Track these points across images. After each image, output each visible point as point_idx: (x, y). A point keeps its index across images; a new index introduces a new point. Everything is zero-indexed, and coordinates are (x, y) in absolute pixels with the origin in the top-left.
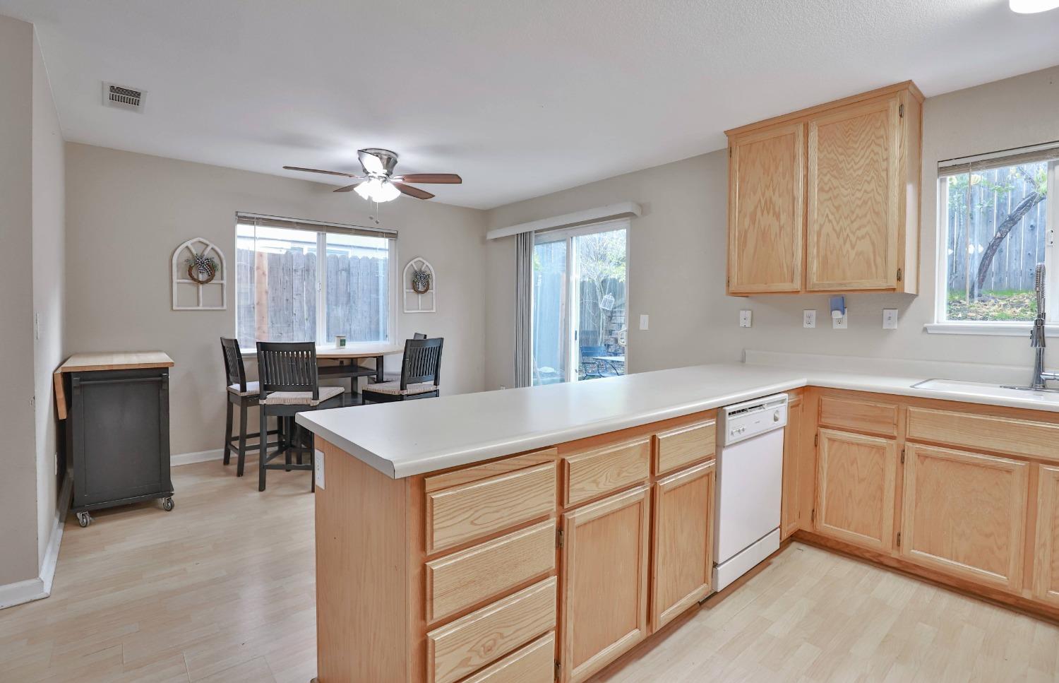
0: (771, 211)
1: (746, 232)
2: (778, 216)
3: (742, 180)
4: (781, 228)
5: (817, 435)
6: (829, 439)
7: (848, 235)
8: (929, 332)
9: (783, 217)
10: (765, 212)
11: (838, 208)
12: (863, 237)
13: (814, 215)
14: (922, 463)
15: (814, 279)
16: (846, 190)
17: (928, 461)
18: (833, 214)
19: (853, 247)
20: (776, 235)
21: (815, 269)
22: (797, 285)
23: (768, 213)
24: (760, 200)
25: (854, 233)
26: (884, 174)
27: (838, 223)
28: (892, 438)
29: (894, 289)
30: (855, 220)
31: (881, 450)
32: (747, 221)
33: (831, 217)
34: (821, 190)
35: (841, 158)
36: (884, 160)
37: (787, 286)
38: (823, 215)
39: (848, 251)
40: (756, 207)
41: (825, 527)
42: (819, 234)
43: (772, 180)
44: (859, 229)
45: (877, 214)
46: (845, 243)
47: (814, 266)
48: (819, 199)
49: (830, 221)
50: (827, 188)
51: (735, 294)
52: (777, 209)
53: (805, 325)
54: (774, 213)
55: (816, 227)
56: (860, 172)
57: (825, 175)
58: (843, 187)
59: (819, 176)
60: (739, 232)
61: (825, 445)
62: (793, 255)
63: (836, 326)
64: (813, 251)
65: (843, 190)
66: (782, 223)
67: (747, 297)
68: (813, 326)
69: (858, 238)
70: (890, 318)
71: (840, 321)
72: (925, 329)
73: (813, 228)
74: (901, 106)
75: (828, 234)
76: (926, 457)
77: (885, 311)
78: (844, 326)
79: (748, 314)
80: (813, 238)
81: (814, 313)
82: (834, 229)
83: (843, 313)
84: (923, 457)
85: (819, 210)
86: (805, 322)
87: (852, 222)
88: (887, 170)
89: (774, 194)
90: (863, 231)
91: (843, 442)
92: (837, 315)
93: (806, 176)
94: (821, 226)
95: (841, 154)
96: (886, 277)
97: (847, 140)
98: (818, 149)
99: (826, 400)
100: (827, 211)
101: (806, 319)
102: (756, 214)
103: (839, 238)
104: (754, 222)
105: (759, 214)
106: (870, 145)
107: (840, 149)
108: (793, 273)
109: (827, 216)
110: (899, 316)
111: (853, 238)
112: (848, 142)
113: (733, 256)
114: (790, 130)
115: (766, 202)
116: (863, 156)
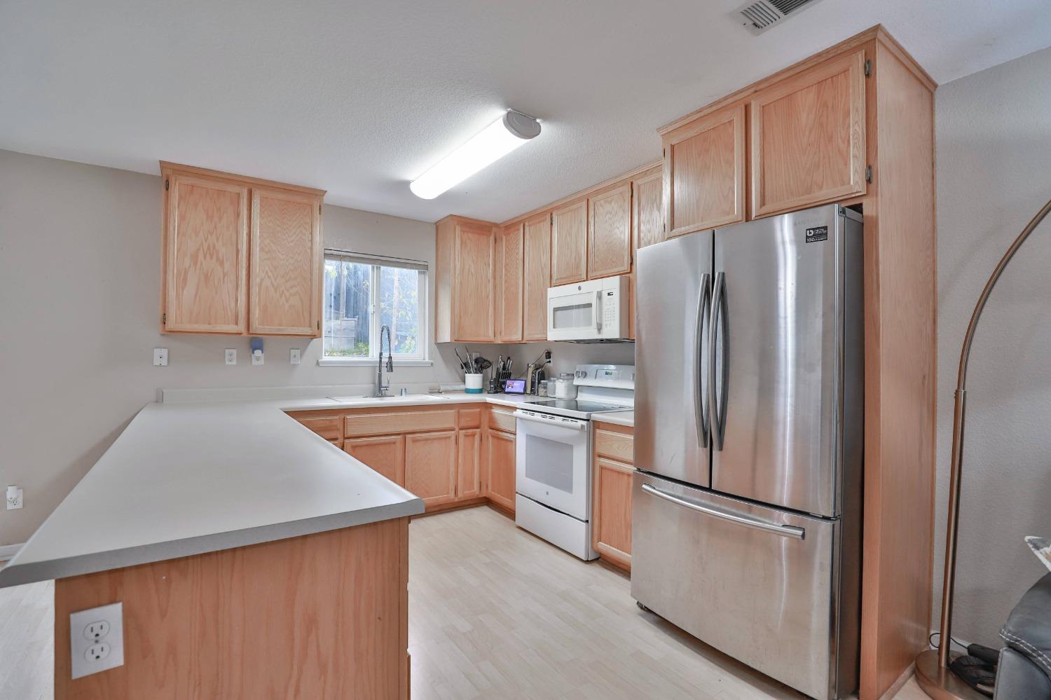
0: (215, 257)
1: (186, 272)
2: (222, 264)
3: (182, 218)
4: (224, 275)
7: (283, 291)
8: (321, 365)
9: (227, 265)
10: (208, 256)
11: (275, 268)
12: (294, 295)
13: (256, 269)
15: (253, 324)
16: (282, 255)
18: (271, 271)
19: (287, 301)
20: (220, 280)
21: (257, 315)
22: (241, 327)
23: (211, 258)
24: (202, 244)
25: (288, 291)
26: (309, 251)
27: (276, 280)
28: (336, 439)
29: (312, 335)
30: (289, 280)
32: (187, 261)
33: (270, 274)
34: (262, 249)
35: (278, 229)
36: (309, 241)
37: (232, 328)
38: (263, 272)
39: (283, 304)
40: (199, 250)
42: (260, 285)
43: (215, 227)
44: (291, 287)
45: (305, 279)
46: (281, 296)
47: (256, 313)
48: (260, 257)
49: (269, 277)
50: (267, 250)
52: (220, 256)
53: (227, 363)
54: (218, 259)
55: (258, 280)
56: (293, 244)
57: (266, 239)
58: (279, 252)
59: (260, 238)
60: (178, 270)
62: (237, 302)
63: (255, 362)
64: (254, 299)
65: (279, 254)
66: (226, 270)
68: (234, 363)
69: (291, 294)
70: (295, 356)
71: (259, 359)
72: (318, 363)
73: (255, 281)
74: (320, 206)
75: (267, 288)
77: (292, 350)
78: (262, 362)
79: (165, 352)
80: (254, 289)
81: (234, 352)
82: (272, 283)
83: (262, 352)
86: (226, 360)
87: (287, 282)
89: (218, 241)
90: (294, 290)
92: (258, 353)
94: (262, 280)
95: (278, 226)
96: (310, 326)
97: (283, 216)
98: (260, 216)
100: (267, 268)
101: (227, 357)
102: (197, 256)
103: (276, 291)
104: (195, 264)
105: (201, 257)
106: (299, 227)
107: (278, 222)
108: (237, 317)
109: (267, 272)
110: (301, 355)
111: (287, 294)
112: (284, 218)
113: (172, 293)
114: (234, 189)
115: (209, 248)
116: (295, 233)
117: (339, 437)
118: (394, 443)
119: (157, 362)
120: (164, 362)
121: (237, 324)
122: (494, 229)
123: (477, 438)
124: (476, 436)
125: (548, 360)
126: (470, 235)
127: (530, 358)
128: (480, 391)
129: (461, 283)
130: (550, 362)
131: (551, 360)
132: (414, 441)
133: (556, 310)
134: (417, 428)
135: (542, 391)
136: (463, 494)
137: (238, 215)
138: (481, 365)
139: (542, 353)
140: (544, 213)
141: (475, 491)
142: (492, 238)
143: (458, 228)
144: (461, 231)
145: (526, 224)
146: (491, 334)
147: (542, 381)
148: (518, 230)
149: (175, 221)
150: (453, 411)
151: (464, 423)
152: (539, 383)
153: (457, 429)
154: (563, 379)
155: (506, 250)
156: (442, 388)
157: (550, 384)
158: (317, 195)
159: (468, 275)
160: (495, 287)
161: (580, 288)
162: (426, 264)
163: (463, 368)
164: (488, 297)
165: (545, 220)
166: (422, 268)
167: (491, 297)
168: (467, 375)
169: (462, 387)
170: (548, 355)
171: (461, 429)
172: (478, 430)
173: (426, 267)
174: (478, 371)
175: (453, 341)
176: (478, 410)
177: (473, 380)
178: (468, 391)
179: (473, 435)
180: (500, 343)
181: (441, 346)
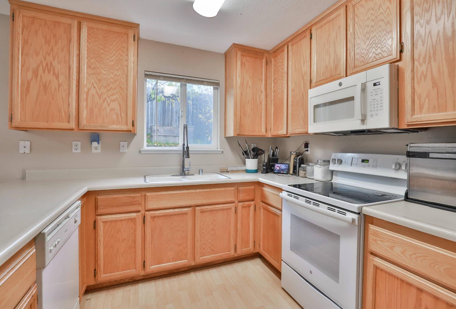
0: (52, 73)
1: (29, 83)
2: (57, 77)
3: (25, 42)
4: (60, 85)
5: (95, 222)
6: (104, 222)
7: (106, 98)
8: (142, 153)
9: (62, 78)
10: (46, 71)
11: (100, 81)
12: (114, 101)
13: (84, 81)
14: (153, 221)
15: (84, 122)
16: (105, 71)
17: (156, 219)
18: (96, 83)
19: (109, 105)
20: (56, 89)
21: (85, 116)
22: (73, 125)
23: (49, 72)
24: (42, 62)
25: (109, 98)
26: (126, 68)
27: (100, 89)
28: (139, 211)
29: (130, 131)
30: (110, 90)
31: (133, 220)
32: (30, 75)
33: (95, 85)
34: (89, 67)
35: (102, 51)
36: (125, 61)
37: (65, 125)
38: (90, 83)
39: (105, 108)
40: (39, 66)
41: (104, 277)
42: (87, 93)
43: (52, 50)
44: (112, 95)
45: (122, 89)
46: (104, 102)
47: (84, 114)
48: (87, 73)
49: (94, 87)
50: (93, 67)
51: (17, 128)
52: (56, 72)
53: (74, 151)
54: (54, 74)
55: (86, 90)
56: (113, 63)
57: (92, 58)
58: (103, 69)
59: (87, 58)
60: (22, 81)
61: (100, 226)
62: (69, 105)
63: (94, 151)
64: (83, 104)
65: (103, 70)
66: (60, 82)
67: (26, 131)
68: (79, 151)
69: (111, 100)
70: (123, 146)
71: (96, 148)
72: (140, 152)
73: (83, 90)
74: (134, 36)
75: (93, 95)
76: (155, 217)
77: (121, 142)
78: (99, 151)
79: (28, 144)
80: (83, 96)
81: (79, 143)
82: (97, 93)
83: (99, 143)
84: (153, 218)
85: (87, 79)
86: (73, 149)
87: (108, 91)
88: (127, 66)
90: (114, 97)
91: (112, 221)
92: (95, 144)
93: (79, 55)
94: (89, 90)
95: (102, 49)
96: (127, 124)
97: (106, 42)
98: (87, 41)
99: (100, 197)
100: (93, 81)
101: (74, 147)
102: (38, 71)
103: (100, 98)
104: (36, 77)
105: (41, 71)
106: (118, 50)
107: (101, 46)
108: (69, 117)
109: (93, 84)
110: (128, 146)
111: (109, 100)
112: (106, 44)
113: (18, 99)
114: (66, 20)
115: (47, 64)
116: (114, 55)
117: (140, 209)
118: (186, 214)
119: (21, 151)
120: (27, 151)
121: (69, 122)
122: (265, 54)
123: (252, 208)
124: (251, 207)
125: (306, 149)
126: (248, 58)
127: (292, 147)
128: (256, 171)
129: (241, 94)
130: (307, 150)
131: (309, 149)
132: (202, 212)
133: (316, 107)
134: (205, 202)
135: (301, 173)
136: (242, 251)
137: (70, 41)
138: (257, 153)
139: (301, 143)
140: (304, 31)
141: (250, 249)
142: (264, 60)
143: (239, 54)
144: (242, 55)
145: (290, 44)
146: (263, 130)
147: (302, 165)
148: (283, 51)
149: (19, 44)
150: (233, 188)
151: (242, 196)
152: (300, 166)
153: (236, 202)
154: (321, 165)
155: (274, 69)
156: (229, 169)
157: (308, 168)
158: (132, 27)
159: (247, 88)
160: (266, 97)
161: (340, 84)
162: (218, 82)
163: (244, 155)
164: (261, 103)
165: (305, 37)
166: (216, 84)
167: (263, 103)
168: (247, 160)
169: (244, 168)
170: (306, 145)
171: (239, 202)
172: (252, 203)
173: (218, 84)
174: (255, 157)
175: (236, 136)
176: (253, 187)
177: (251, 164)
178: (247, 171)
179: (249, 206)
180: (270, 136)
181: (228, 139)
